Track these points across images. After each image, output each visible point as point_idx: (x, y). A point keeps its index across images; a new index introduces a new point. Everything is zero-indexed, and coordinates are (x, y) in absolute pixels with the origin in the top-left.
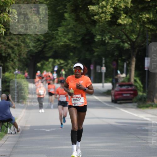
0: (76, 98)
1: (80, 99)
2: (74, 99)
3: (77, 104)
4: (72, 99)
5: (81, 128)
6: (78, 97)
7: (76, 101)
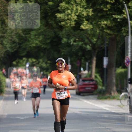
0: (60, 92)
1: (64, 93)
2: (58, 93)
3: (61, 97)
4: (56, 93)
5: (64, 120)
6: (62, 91)
7: (60, 95)
